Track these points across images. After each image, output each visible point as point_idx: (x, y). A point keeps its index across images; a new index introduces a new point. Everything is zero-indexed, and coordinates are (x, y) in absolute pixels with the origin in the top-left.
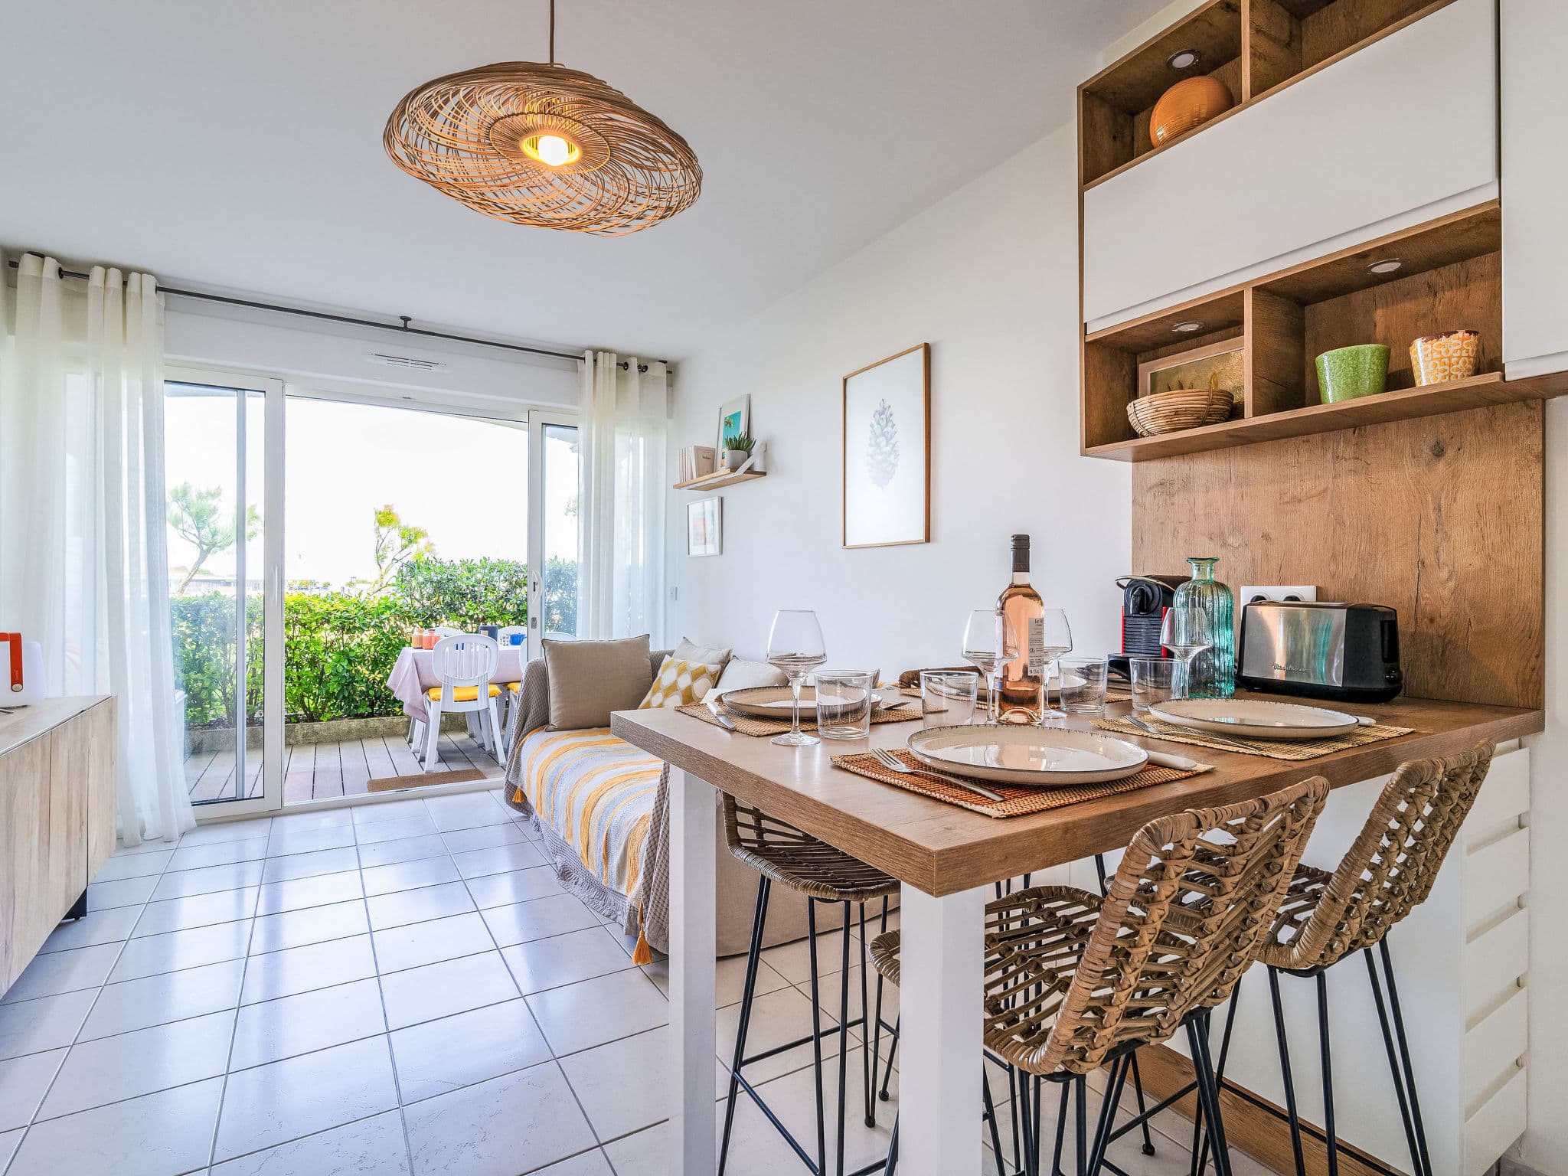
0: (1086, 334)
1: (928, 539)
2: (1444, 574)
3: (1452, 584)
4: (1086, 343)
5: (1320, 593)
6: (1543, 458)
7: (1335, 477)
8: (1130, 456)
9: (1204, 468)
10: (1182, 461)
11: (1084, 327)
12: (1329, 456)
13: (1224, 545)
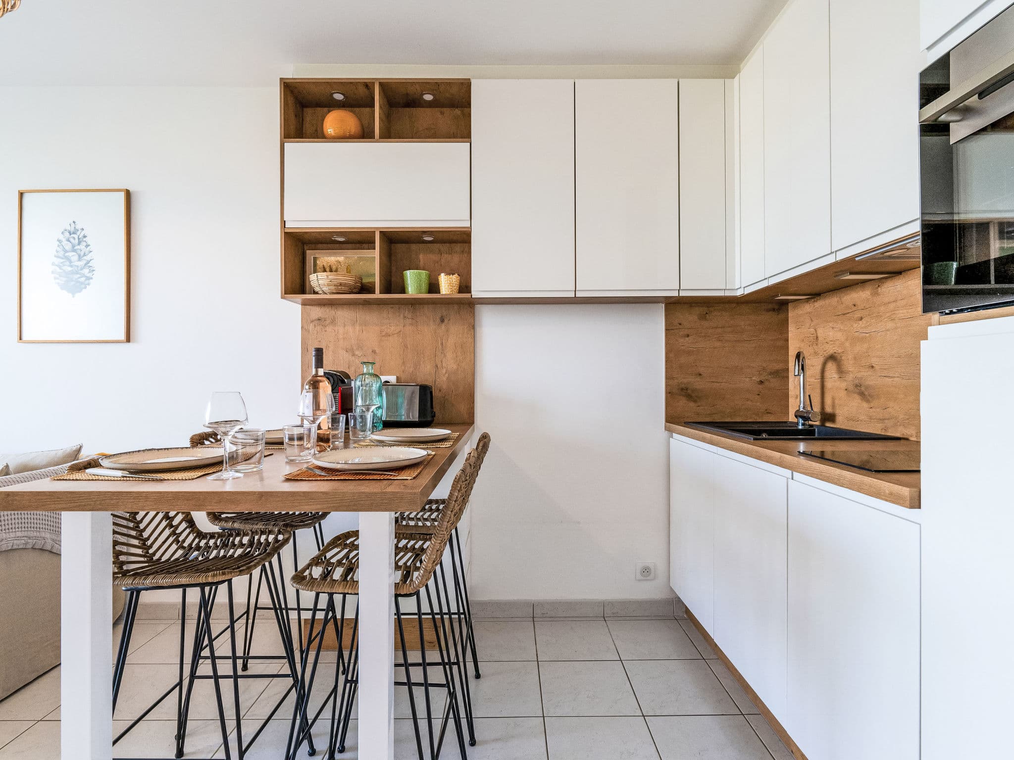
0: (285, 227)
1: (128, 339)
2: (444, 371)
3: (447, 375)
4: (285, 233)
5: (398, 379)
6: (474, 327)
7: (404, 326)
8: (300, 302)
9: (343, 315)
10: (330, 309)
11: (283, 223)
12: (402, 316)
13: (354, 355)
